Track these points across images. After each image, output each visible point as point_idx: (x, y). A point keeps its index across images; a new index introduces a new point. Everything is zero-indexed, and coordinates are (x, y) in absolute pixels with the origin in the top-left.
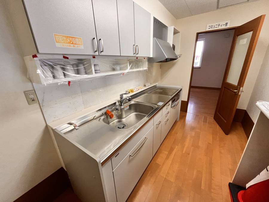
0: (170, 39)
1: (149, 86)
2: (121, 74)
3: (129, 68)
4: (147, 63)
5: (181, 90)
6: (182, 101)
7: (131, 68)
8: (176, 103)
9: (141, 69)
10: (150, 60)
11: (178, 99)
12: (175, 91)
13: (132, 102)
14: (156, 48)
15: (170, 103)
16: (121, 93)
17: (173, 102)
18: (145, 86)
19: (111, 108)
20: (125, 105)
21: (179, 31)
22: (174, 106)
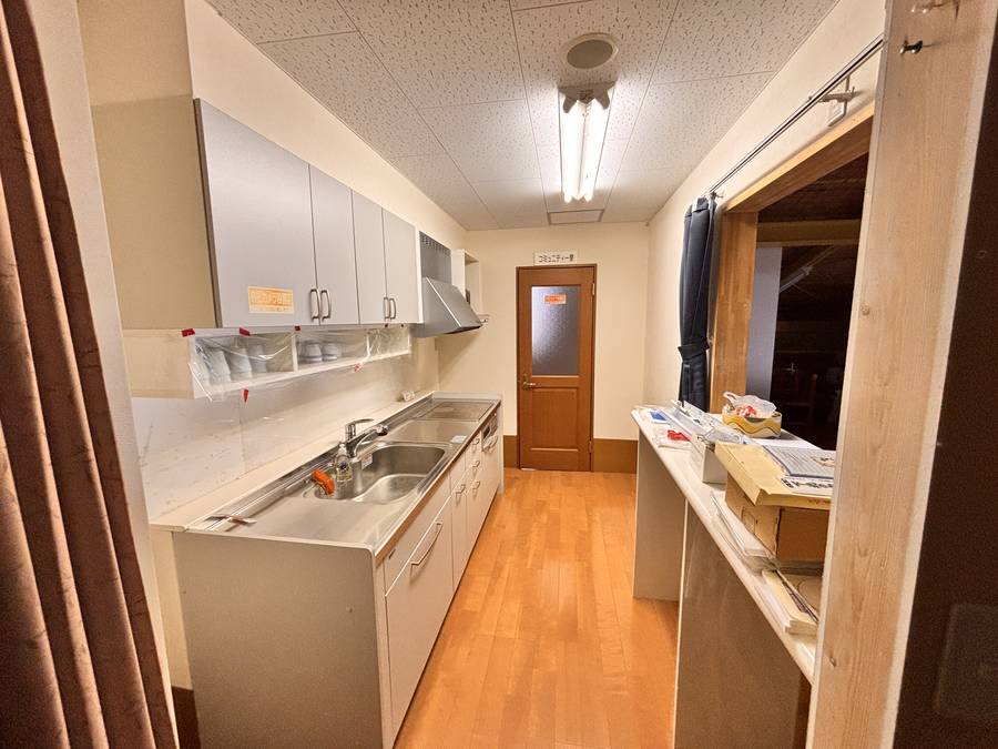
0: (459, 278)
1: (412, 399)
2: (350, 368)
3: (369, 350)
4: (409, 337)
5: (499, 405)
6: (505, 437)
7: (373, 352)
8: (491, 439)
9: (396, 354)
10: (416, 330)
11: (495, 429)
12: (485, 407)
13: (381, 445)
14: (431, 300)
15: (480, 436)
16: (351, 421)
17: (485, 434)
18: (401, 399)
19: (324, 466)
20: (360, 453)
21: (476, 258)
22: (489, 447)
